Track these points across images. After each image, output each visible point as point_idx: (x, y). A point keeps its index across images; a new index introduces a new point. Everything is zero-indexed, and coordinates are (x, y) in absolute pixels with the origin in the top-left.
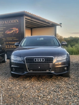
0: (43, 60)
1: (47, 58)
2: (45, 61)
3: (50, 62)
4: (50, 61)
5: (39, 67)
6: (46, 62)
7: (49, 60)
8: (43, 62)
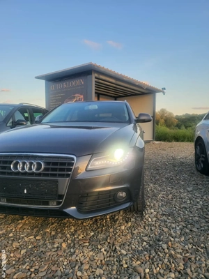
0: (39, 166)
1: (52, 161)
2: (45, 169)
3: (62, 176)
4: (63, 170)
5: (25, 191)
6: (47, 175)
7: (59, 167)
8: (39, 174)
